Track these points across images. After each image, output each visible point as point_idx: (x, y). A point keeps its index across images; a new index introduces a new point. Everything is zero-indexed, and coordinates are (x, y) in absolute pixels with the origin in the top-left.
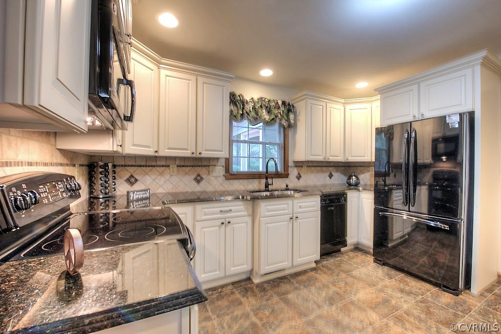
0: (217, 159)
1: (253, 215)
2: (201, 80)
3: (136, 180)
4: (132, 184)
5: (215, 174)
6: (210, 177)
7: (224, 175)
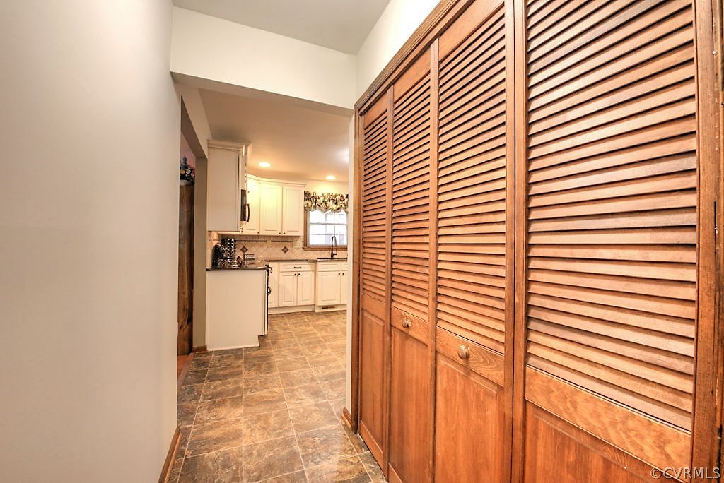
0: (298, 237)
1: (315, 271)
2: (285, 188)
3: (247, 250)
4: (244, 252)
5: (296, 246)
6: (293, 249)
7: (303, 248)
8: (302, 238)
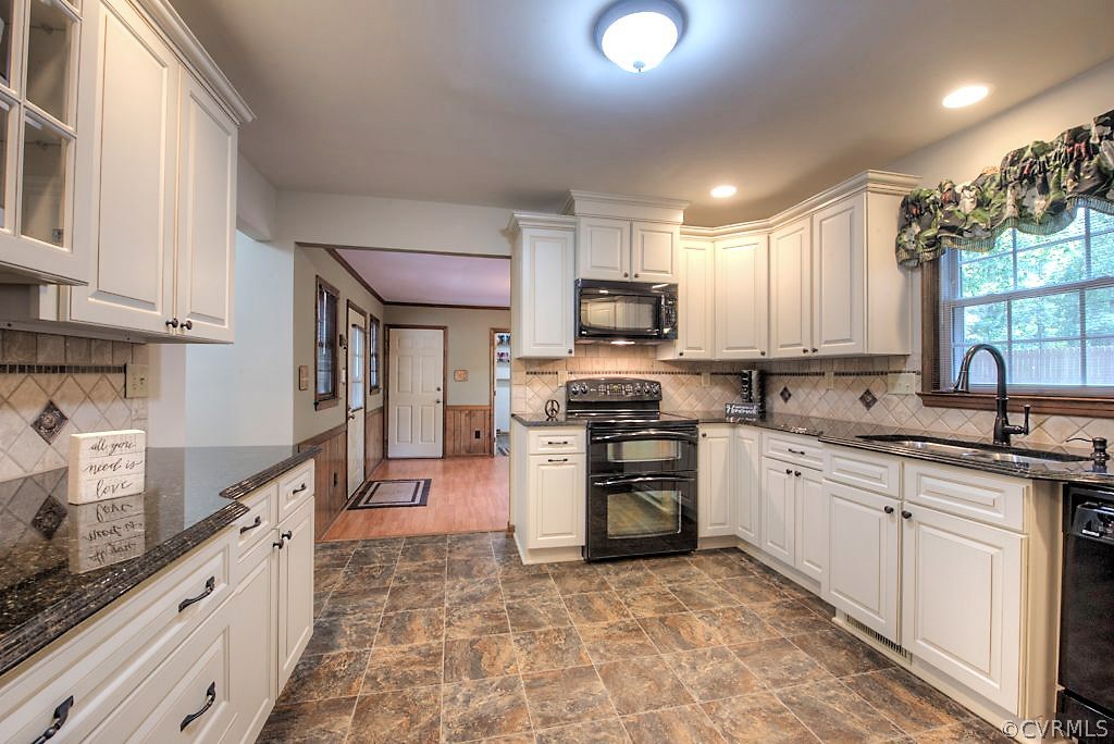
0: (905, 357)
5: (898, 390)
6: (889, 397)
7: (918, 394)
8: (916, 363)
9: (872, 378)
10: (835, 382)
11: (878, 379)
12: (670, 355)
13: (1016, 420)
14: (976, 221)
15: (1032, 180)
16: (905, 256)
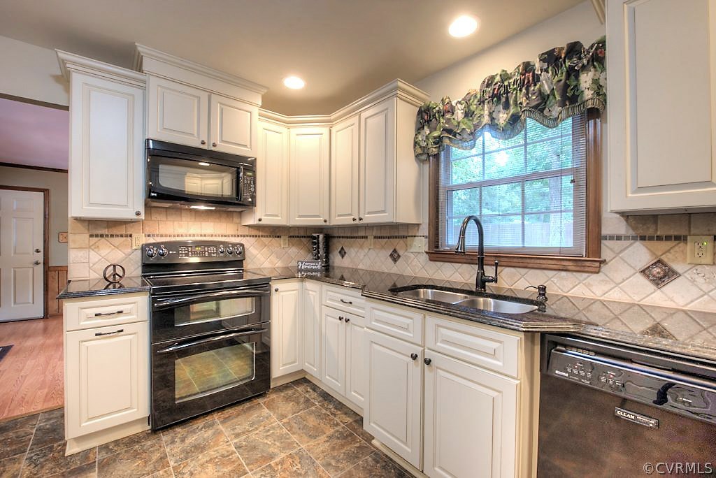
0: (418, 225)
5: (413, 250)
6: (409, 254)
7: (426, 253)
8: (424, 230)
9: (397, 240)
10: (375, 243)
11: (401, 241)
12: (251, 221)
13: (489, 272)
14: (464, 127)
15: (499, 99)
16: (419, 151)
